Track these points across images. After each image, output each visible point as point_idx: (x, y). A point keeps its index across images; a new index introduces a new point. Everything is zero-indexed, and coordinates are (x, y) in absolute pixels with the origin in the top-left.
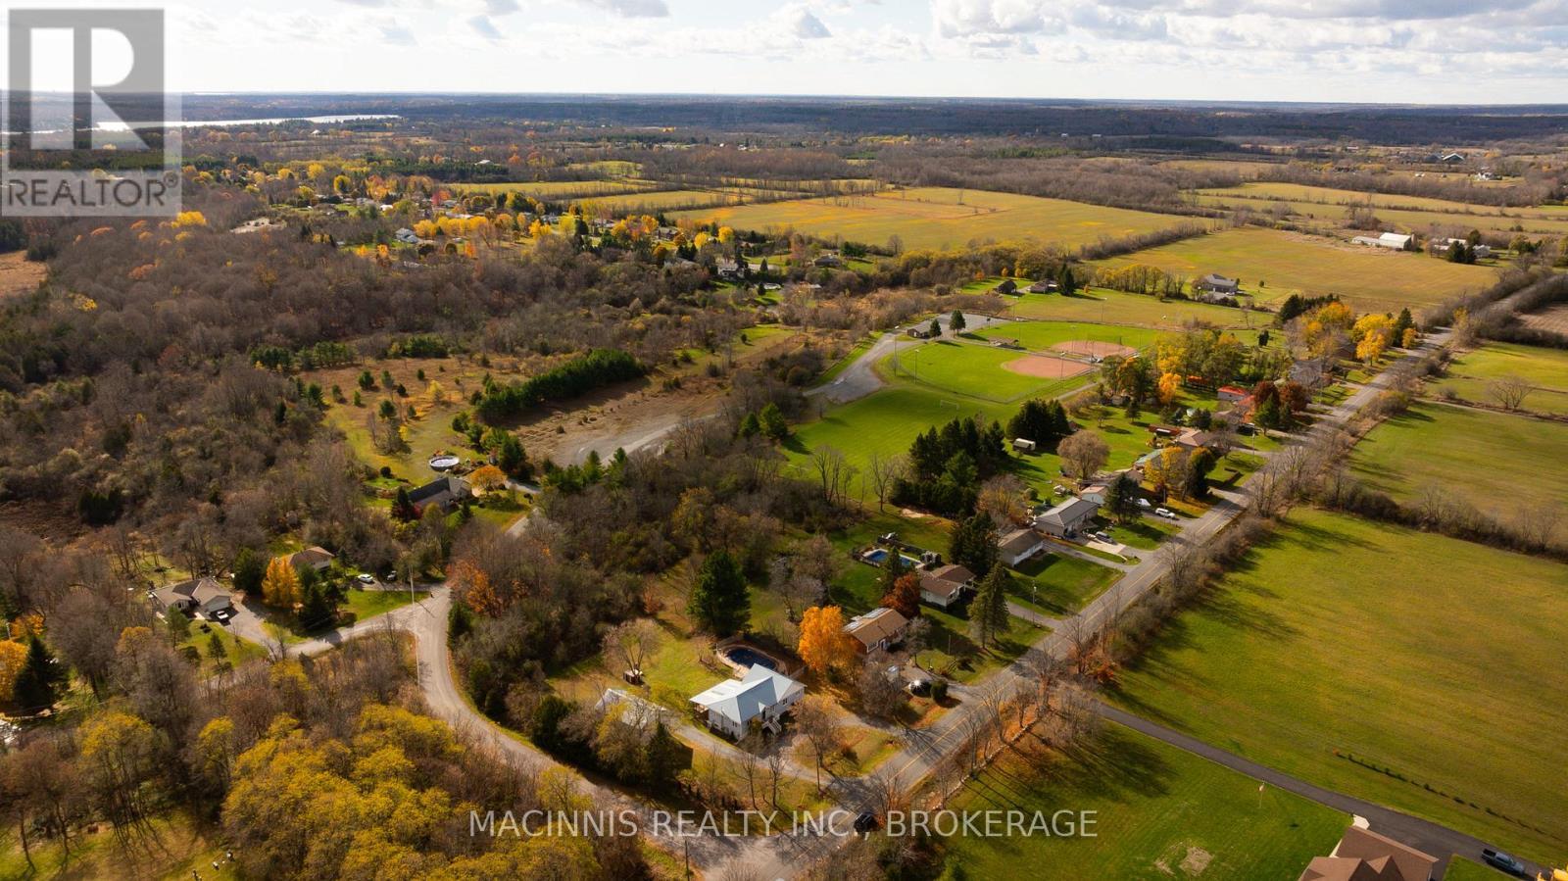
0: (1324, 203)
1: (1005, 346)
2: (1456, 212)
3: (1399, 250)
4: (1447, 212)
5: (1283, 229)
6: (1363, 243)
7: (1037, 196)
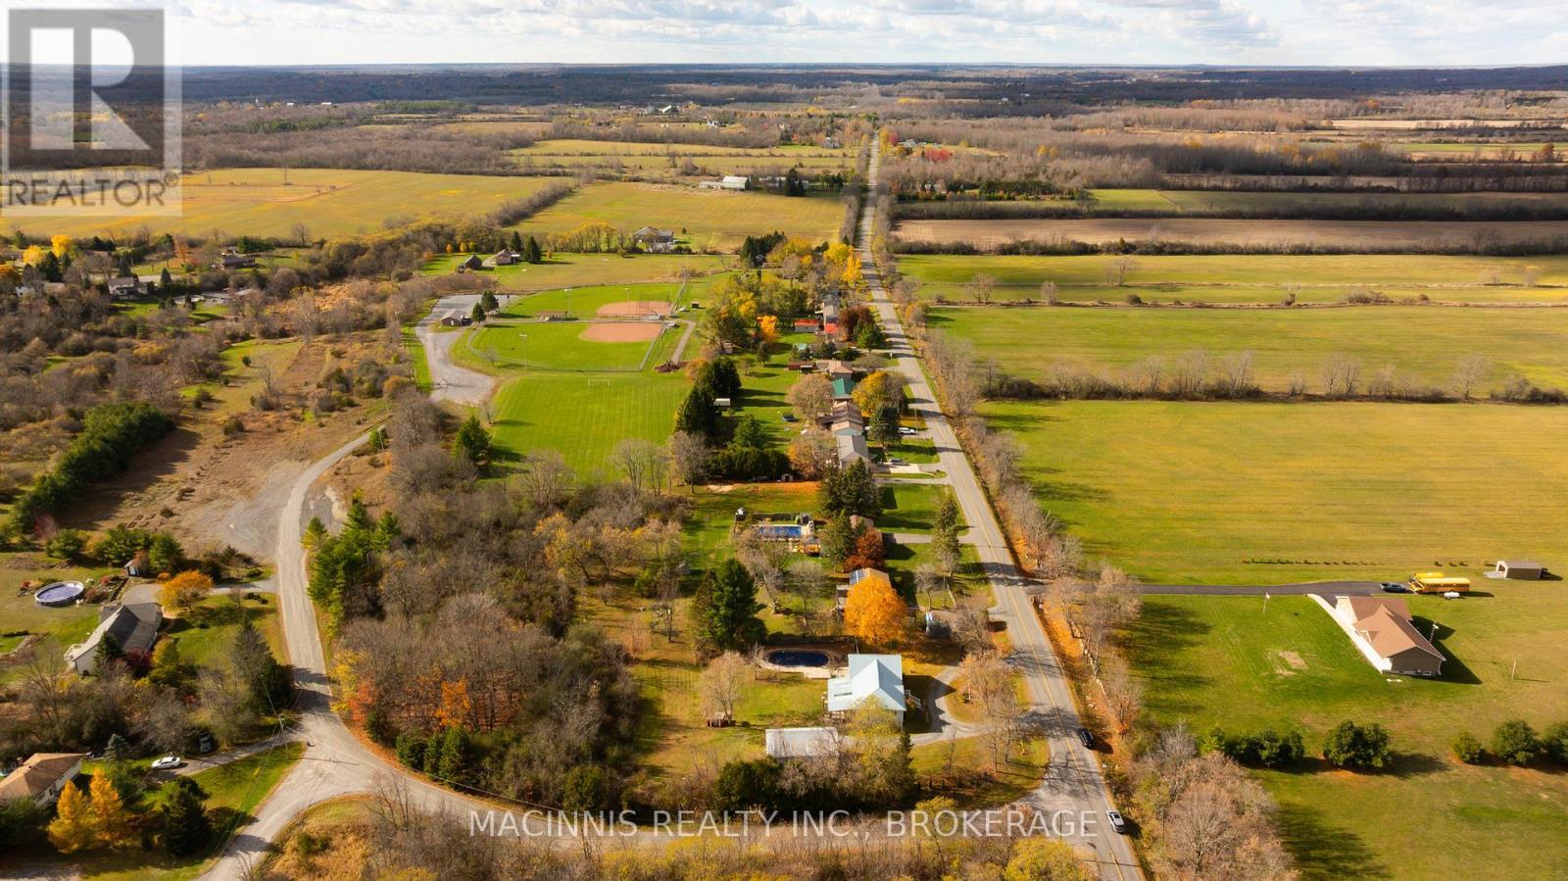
0: (630, 155)
1: (553, 319)
2: (738, 155)
3: (742, 190)
4: (731, 155)
5: (630, 181)
6: (709, 187)
7: (357, 169)
